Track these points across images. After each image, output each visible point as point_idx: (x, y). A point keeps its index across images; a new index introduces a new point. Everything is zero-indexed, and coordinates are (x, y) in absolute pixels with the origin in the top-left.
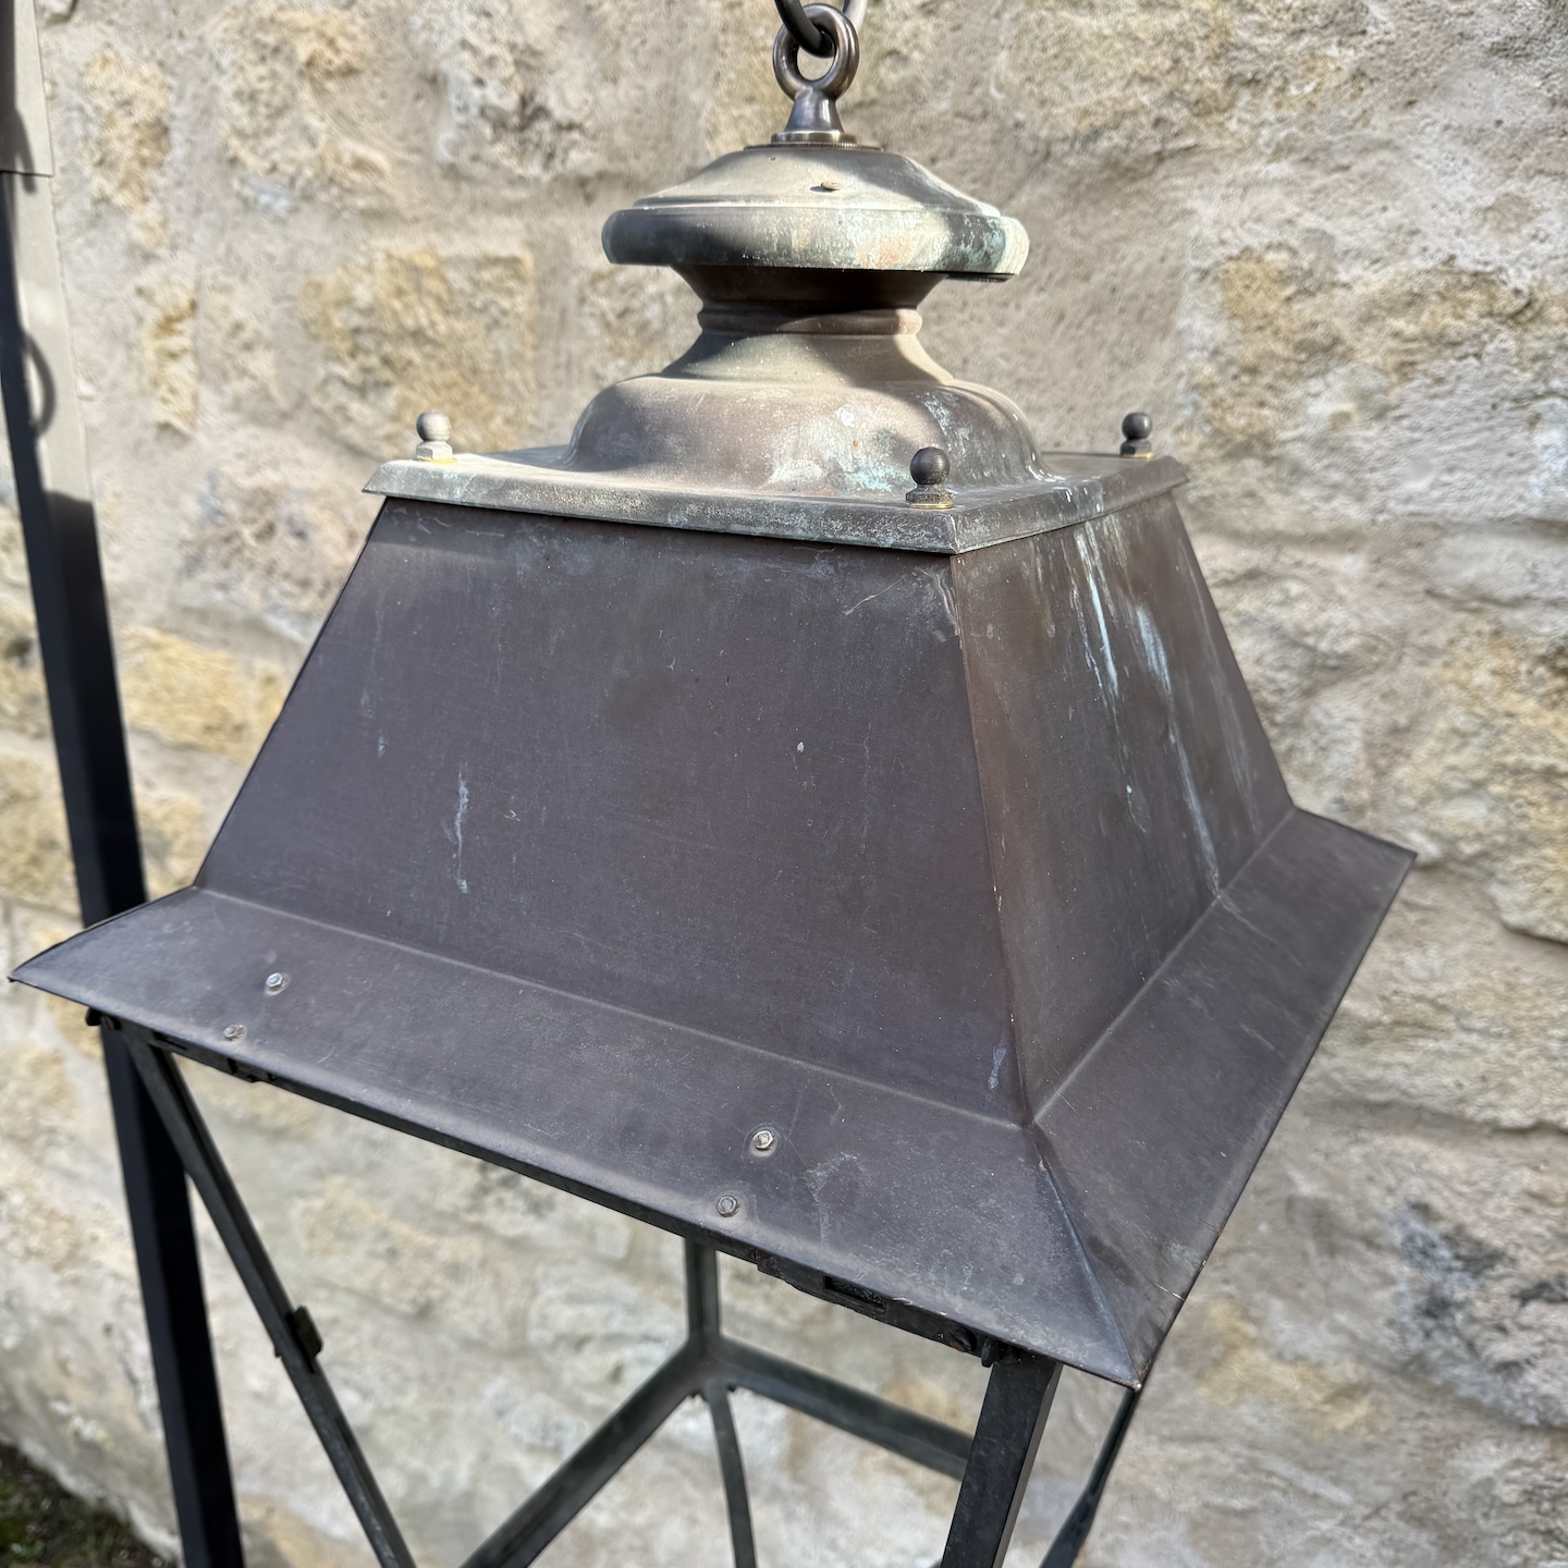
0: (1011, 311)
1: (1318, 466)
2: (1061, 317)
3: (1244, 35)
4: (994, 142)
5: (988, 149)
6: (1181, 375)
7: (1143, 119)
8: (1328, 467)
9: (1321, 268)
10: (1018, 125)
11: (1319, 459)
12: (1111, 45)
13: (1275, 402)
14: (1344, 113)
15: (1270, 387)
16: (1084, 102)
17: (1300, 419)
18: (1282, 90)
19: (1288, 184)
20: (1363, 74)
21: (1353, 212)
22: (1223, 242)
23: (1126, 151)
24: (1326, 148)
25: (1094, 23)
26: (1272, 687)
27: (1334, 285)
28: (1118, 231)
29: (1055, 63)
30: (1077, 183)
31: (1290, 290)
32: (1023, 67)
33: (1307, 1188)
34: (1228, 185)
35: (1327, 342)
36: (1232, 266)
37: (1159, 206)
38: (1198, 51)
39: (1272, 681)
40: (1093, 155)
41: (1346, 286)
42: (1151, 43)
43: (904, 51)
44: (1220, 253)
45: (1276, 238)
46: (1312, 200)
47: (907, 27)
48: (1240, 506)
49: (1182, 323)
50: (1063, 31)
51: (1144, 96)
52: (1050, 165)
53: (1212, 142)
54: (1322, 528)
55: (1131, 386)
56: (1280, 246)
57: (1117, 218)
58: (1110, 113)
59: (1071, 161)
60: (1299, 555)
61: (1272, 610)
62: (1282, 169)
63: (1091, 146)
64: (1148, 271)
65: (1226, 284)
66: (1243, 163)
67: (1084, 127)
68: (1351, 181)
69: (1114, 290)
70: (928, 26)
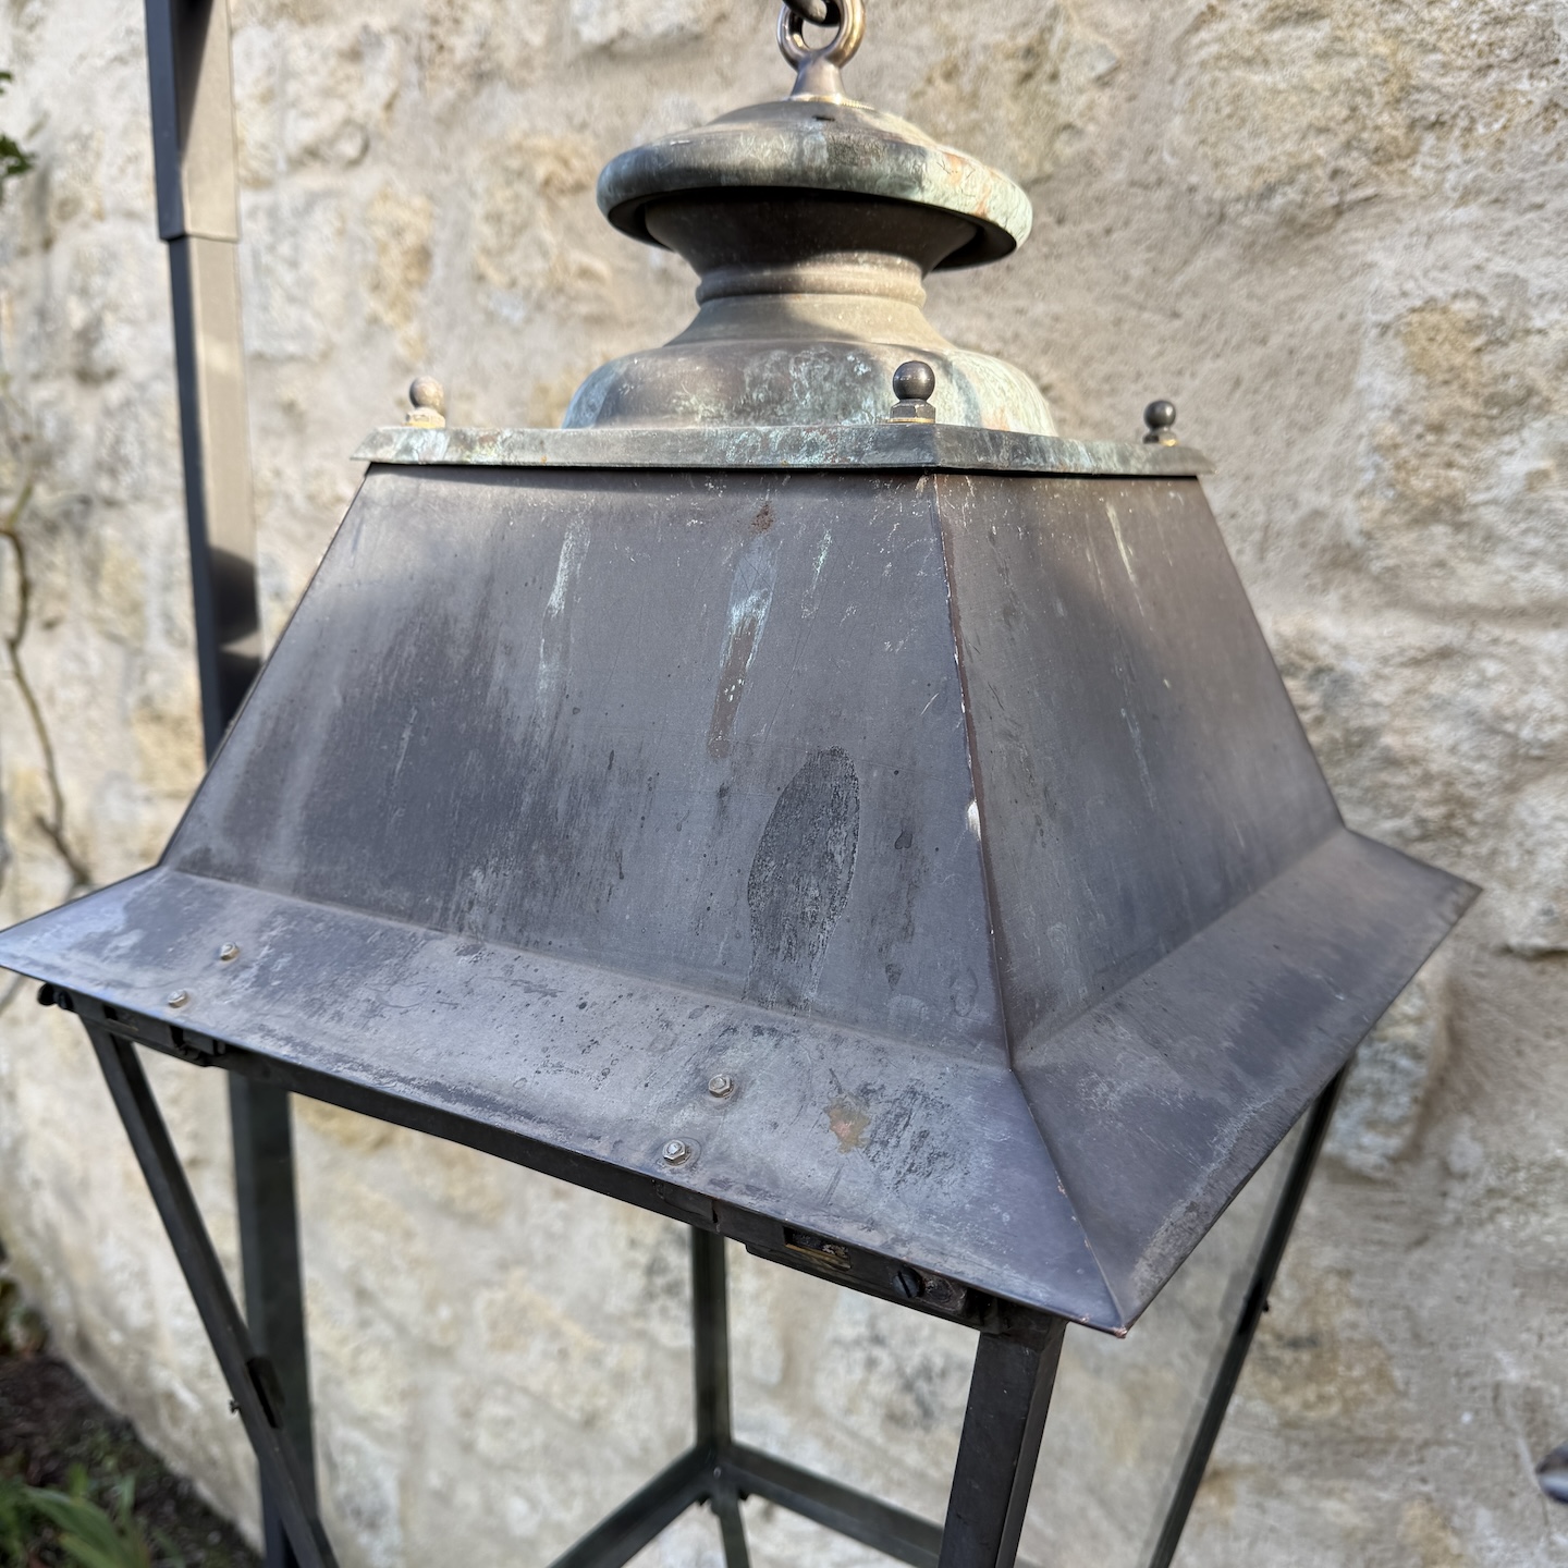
0: (1186, 380)
1: (1514, 531)
2: (1238, 383)
3: (1426, 76)
4: (1170, 208)
5: (1163, 216)
6: (1361, 437)
7: (1319, 171)
8: (1525, 532)
9: (1513, 315)
10: (1192, 189)
11: (1515, 523)
12: (1286, 99)
13: (1465, 462)
14: (1536, 148)
15: (1458, 446)
16: (1260, 159)
17: (1492, 481)
18: (1469, 130)
19: (1477, 229)
20: (1556, 105)
21: (1548, 253)
22: (1404, 294)
23: (1301, 206)
24: (1518, 187)
25: (1269, 79)
26: (1469, 780)
27: (1528, 332)
28: (1295, 290)
29: (1228, 123)
30: (1252, 244)
31: (1479, 341)
32: (1197, 130)
33: (1514, 1374)
34: (1411, 235)
35: (1521, 393)
36: (1415, 318)
37: (1337, 263)
38: (1377, 98)
39: (1469, 772)
40: (1267, 212)
41: (1540, 332)
42: (1327, 93)
43: (1079, 123)
44: (1401, 306)
45: (1464, 285)
46: (1502, 243)
47: (1082, 101)
48: (1429, 577)
49: (1361, 381)
50: (1236, 90)
51: (1321, 148)
52: (1225, 228)
53: (1393, 190)
54: (1522, 600)
55: (1310, 452)
56: (1467, 294)
57: (1294, 277)
58: (1284, 169)
59: (1246, 221)
60: (1496, 631)
61: (1468, 693)
62: (1472, 212)
63: (1265, 204)
64: (1326, 331)
65: (1409, 338)
66: (1428, 210)
67: (1259, 185)
68: (1546, 220)
69: (1291, 352)
70: (1104, 98)
